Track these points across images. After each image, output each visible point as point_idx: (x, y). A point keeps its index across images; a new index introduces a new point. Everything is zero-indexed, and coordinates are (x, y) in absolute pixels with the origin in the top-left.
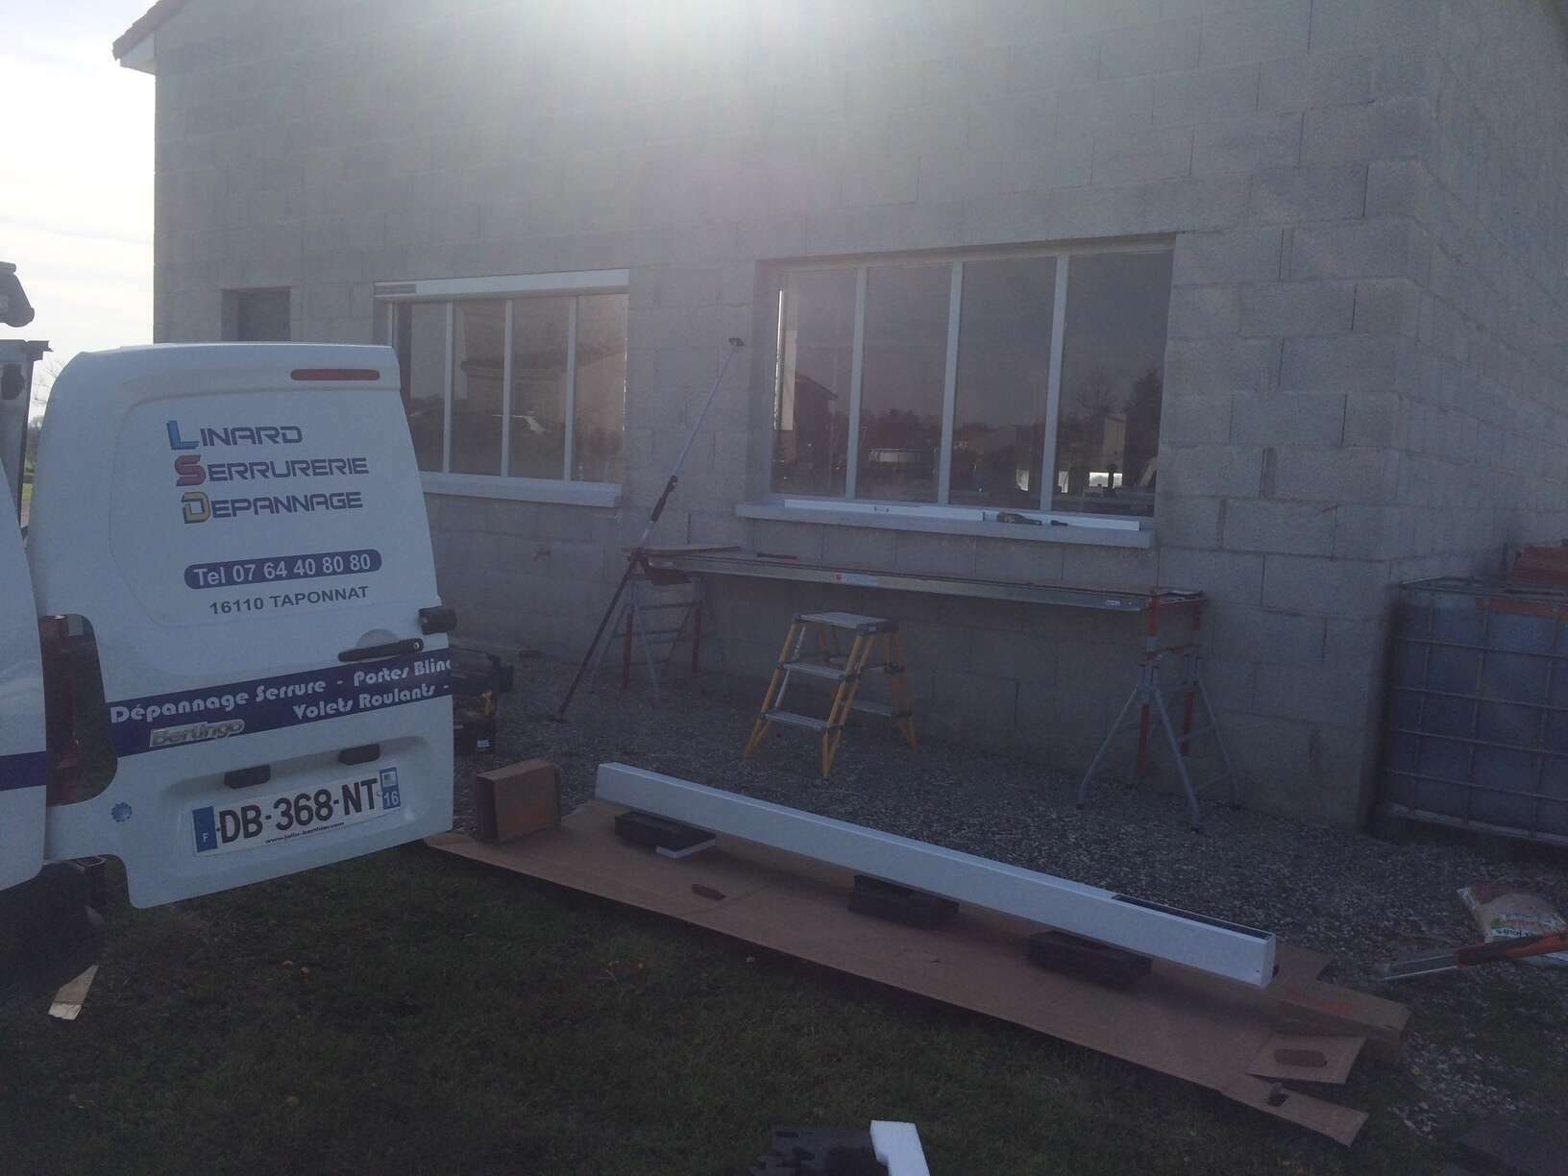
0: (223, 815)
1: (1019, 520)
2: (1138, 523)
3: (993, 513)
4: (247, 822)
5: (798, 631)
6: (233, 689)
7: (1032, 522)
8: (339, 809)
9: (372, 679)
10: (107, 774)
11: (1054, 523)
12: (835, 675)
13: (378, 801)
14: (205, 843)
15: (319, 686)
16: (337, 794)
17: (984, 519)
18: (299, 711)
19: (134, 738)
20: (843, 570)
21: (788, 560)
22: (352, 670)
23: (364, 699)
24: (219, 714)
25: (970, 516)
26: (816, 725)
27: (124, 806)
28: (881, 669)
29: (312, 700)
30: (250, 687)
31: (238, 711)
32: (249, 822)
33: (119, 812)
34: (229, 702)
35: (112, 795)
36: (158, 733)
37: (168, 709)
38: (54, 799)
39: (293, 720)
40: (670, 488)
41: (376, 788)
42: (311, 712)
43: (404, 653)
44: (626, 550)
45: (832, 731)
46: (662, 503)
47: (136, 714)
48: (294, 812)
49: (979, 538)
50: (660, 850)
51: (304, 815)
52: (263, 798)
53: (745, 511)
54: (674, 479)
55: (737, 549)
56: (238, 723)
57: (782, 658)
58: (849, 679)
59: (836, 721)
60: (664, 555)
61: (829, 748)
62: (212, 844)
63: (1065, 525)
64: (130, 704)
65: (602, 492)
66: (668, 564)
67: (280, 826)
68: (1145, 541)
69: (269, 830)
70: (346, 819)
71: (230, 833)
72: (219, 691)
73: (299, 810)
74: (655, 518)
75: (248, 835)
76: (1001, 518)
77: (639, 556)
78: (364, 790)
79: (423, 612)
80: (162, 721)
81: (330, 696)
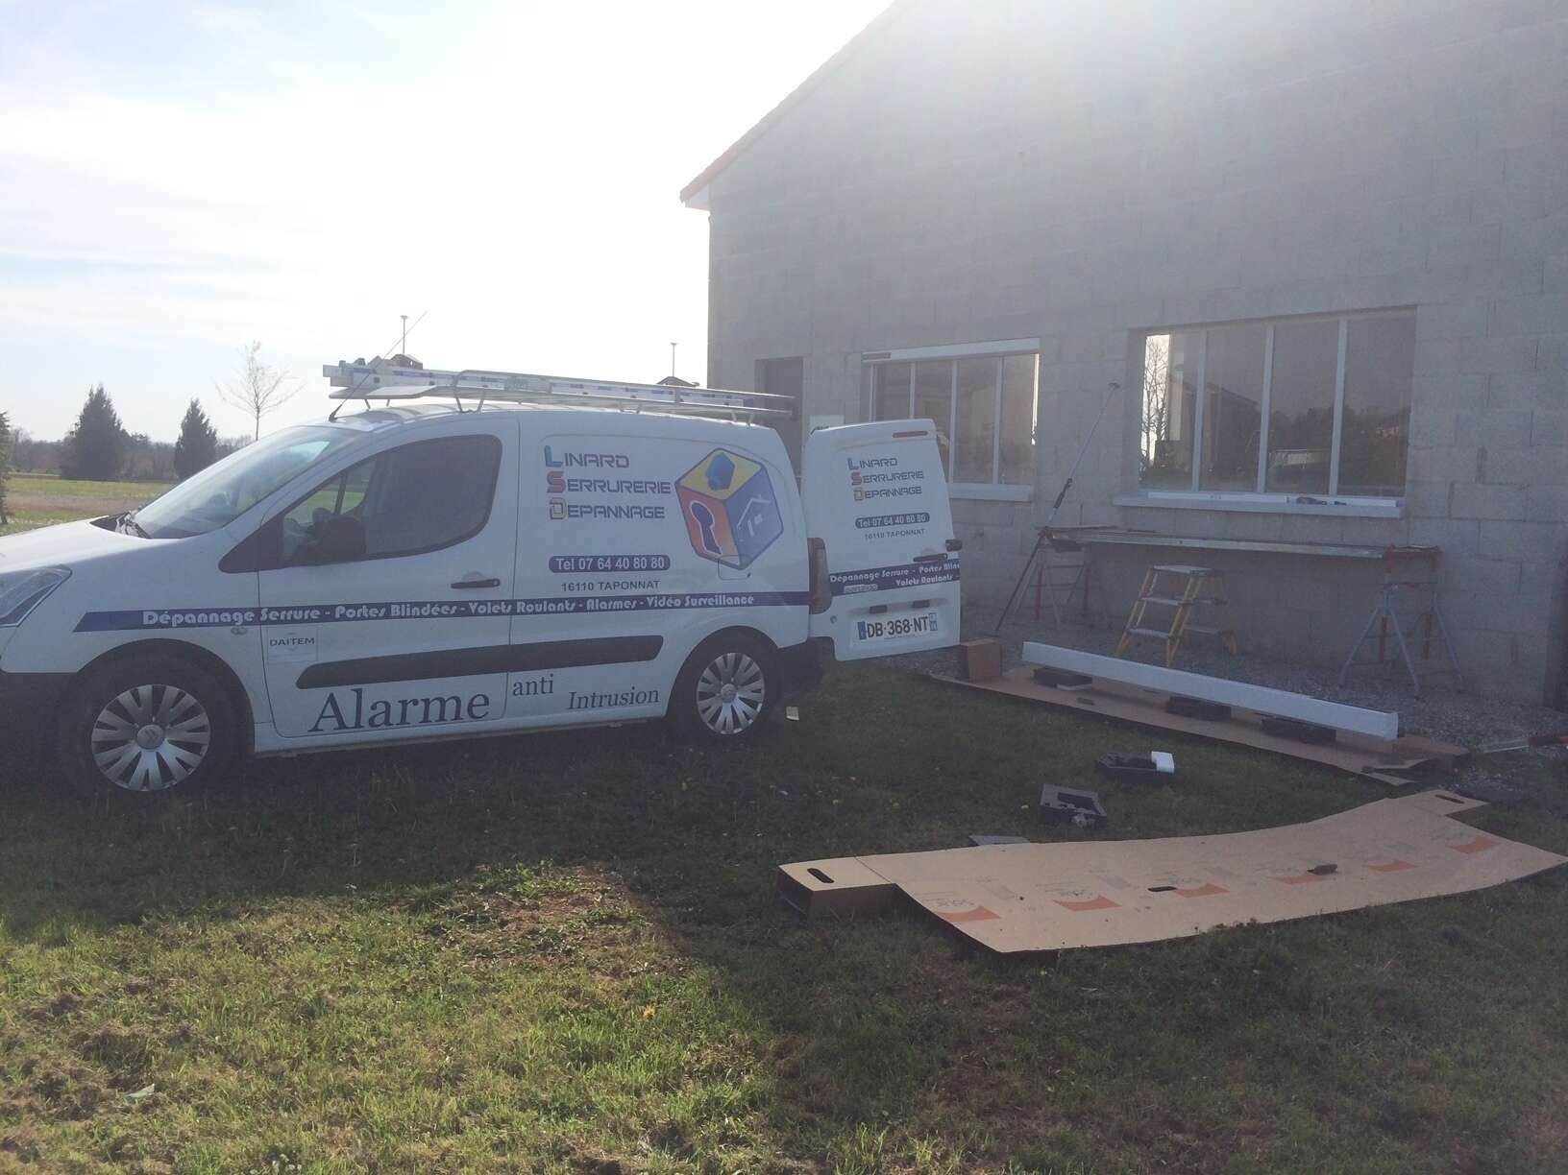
0: (869, 625)
1: (1311, 501)
2: (1395, 502)
3: (1294, 497)
4: (877, 630)
5: (1153, 576)
6: (873, 571)
7: (1321, 503)
8: (912, 629)
9: (926, 570)
10: (829, 604)
11: (1337, 503)
12: (1176, 603)
13: (928, 628)
14: (862, 637)
15: (906, 572)
16: (912, 622)
17: (1288, 501)
18: (898, 582)
19: (838, 589)
20: (1185, 538)
21: (1152, 533)
22: (919, 565)
23: (924, 579)
24: (867, 582)
25: (1280, 500)
26: (1162, 635)
27: (834, 617)
28: (1209, 602)
29: (903, 578)
30: (879, 570)
31: (875, 581)
32: (878, 630)
33: (833, 619)
34: (872, 576)
35: (829, 613)
36: (847, 588)
37: (851, 578)
38: (812, 612)
39: (895, 586)
40: (1067, 486)
41: (927, 621)
42: (903, 583)
43: (940, 559)
44: (1037, 528)
45: (1173, 639)
46: (1062, 495)
47: (839, 579)
48: (896, 628)
49: (1285, 515)
50: (1059, 686)
51: (899, 629)
52: (883, 619)
53: (1120, 501)
54: (1070, 480)
55: (1114, 528)
56: (875, 586)
57: (1140, 594)
58: (1185, 606)
59: (1176, 630)
60: (1062, 531)
61: (1171, 648)
62: (865, 638)
63: (1344, 504)
64: (837, 575)
65: (1020, 492)
66: (1066, 537)
67: (890, 633)
68: (1397, 513)
69: (886, 634)
70: (916, 634)
71: (871, 633)
72: (868, 572)
73: (897, 627)
74: (1057, 506)
75: (878, 635)
76: (1299, 501)
77: (1046, 532)
78: (922, 621)
79: (947, 541)
80: (849, 583)
81: (910, 576)
